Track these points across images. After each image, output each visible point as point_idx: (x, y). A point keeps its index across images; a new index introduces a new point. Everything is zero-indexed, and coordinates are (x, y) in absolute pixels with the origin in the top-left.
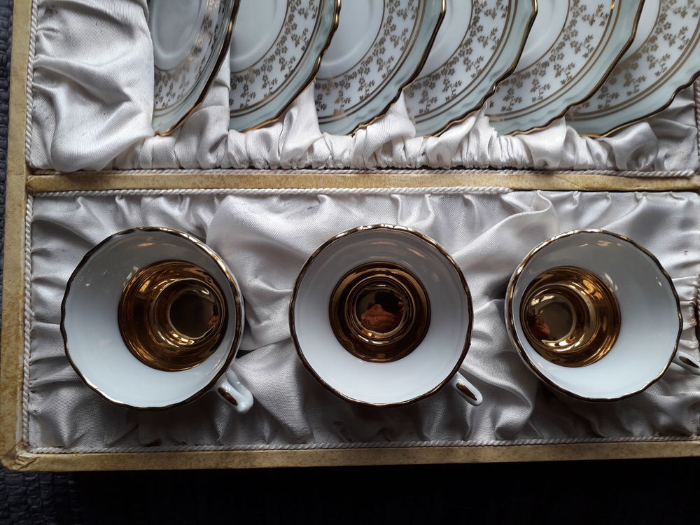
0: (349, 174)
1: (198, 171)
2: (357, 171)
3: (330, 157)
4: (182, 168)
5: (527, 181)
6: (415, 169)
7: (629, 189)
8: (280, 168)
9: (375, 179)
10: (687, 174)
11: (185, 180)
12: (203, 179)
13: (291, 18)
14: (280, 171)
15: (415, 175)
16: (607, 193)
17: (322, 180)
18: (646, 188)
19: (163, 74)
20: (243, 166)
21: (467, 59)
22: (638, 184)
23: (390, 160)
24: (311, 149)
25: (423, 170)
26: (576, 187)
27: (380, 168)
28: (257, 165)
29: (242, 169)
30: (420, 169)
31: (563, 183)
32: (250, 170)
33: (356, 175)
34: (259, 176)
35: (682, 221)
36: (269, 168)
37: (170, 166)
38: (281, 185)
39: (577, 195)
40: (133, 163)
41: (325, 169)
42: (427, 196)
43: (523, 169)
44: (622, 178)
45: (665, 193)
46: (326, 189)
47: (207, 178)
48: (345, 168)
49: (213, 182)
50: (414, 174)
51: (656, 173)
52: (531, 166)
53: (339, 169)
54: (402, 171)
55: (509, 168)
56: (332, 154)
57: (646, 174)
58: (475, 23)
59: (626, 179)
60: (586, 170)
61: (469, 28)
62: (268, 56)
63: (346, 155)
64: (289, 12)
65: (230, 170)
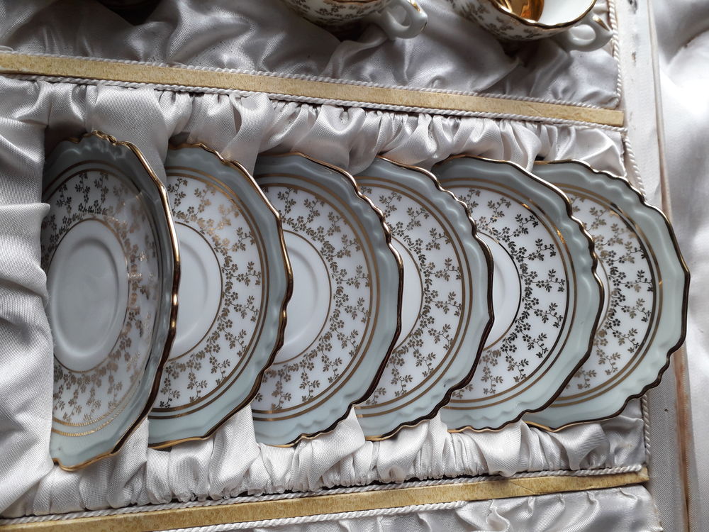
0: (292, 499)
1: (108, 512)
2: (300, 495)
3: (270, 481)
4: (87, 510)
5: (482, 491)
6: (366, 485)
7: (581, 489)
8: (209, 498)
9: (321, 503)
10: (636, 469)
11: (92, 528)
12: (114, 525)
13: (226, 312)
14: (209, 502)
15: (366, 494)
16: (561, 495)
17: (259, 511)
18: (598, 487)
19: (65, 372)
20: (164, 501)
21: (417, 352)
22: (590, 482)
23: (337, 478)
24: (247, 473)
25: (374, 486)
26: (531, 493)
27: (325, 488)
28: (182, 499)
29: (163, 504)
30: (371, 484)
31: (517, 490)
32: (173, 504)
33: (299, 500)
34: (185, 512)
35: (633, 523)
36: (196, 500)
37: (73, 509)
38: (210, 521)
39: (532, 502)
40: (25, 509)
41: (264, 495)
42: (379, 519)
43: (477, 476)
44: (576, 477)
45: (615, 489)
46: (264, 522)
47: (120, 521)
48: (286, 492)
49: (127, 526)
50: (364, 493)
51: (607, 471)
52: (485, 472)
53: (278, 494)
54: (351, 490)
55: (465, 476)
56: (271, 477)
57: (598, 473)
58: (425, 313)
59: (579, 479)
60: (540, 471)
61: (419, 317)
62: (196, 351)
63: (288, 477)
64: (223, 306)
65: (148, 507)
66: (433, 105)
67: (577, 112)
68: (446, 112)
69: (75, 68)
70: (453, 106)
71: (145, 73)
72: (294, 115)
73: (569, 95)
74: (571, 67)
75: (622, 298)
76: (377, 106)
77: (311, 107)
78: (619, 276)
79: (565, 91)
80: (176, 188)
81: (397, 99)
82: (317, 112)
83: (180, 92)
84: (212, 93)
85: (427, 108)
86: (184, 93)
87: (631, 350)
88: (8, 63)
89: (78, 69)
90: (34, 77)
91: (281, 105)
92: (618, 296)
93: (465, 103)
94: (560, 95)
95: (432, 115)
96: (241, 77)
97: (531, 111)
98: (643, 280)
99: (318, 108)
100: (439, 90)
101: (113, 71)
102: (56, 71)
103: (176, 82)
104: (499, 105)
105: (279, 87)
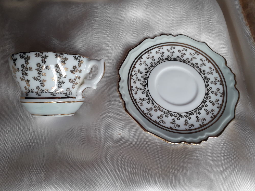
75: (152, 63)
78: (147, 69)
87: (162, 48)
92: (152, 65)
98: (141, 62)
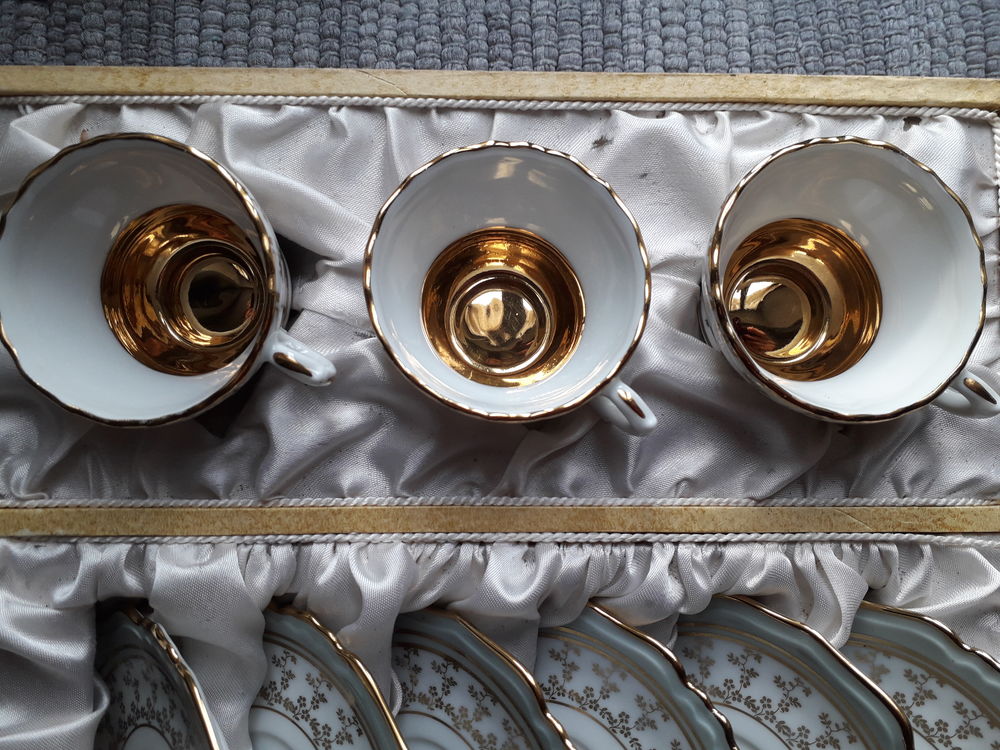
66: (676, 527)
67: (938, 516)
68: (701, 538)
69: (129, 523)
70: (711, 528)
71: (226, 521)
72: (450, 562)
73: (923, 484)
74: (930, 428)
76: (582, 537)
77: (477, 547)
79: (916, 480)
80: (283, 663)
81: (616, 523)
82: (485, 554)
83: (277, 544)
84: (326, 542)
85: (667, 533)
86: (283, 544)
88: (37, 525)
89: (132, 524)
90: (74, 540)
91: (431, 548)
93: (732, 520)
94: (907, 489)
95: (676, 544)
96: (368, 512)
97: (850, 524)
99: (489, 548)
100: (688, 501)
101: (180, 523)
102: (103, 530)
103: (270, 531)
104: (794, 518)
105: (426, 522)
